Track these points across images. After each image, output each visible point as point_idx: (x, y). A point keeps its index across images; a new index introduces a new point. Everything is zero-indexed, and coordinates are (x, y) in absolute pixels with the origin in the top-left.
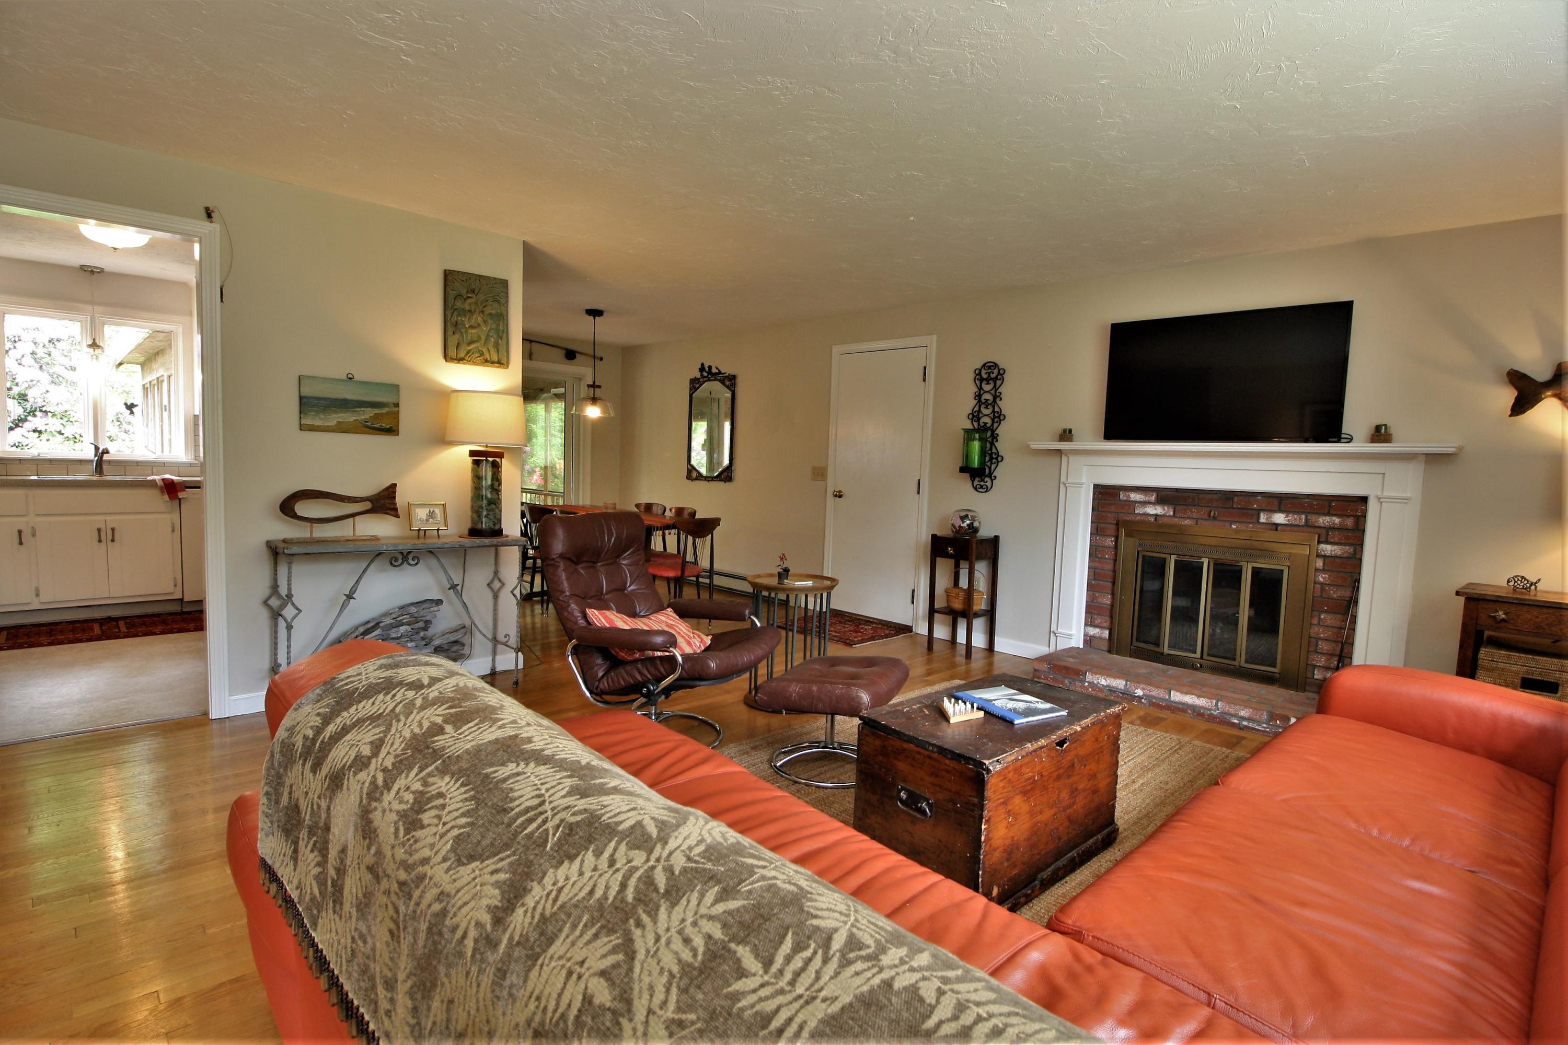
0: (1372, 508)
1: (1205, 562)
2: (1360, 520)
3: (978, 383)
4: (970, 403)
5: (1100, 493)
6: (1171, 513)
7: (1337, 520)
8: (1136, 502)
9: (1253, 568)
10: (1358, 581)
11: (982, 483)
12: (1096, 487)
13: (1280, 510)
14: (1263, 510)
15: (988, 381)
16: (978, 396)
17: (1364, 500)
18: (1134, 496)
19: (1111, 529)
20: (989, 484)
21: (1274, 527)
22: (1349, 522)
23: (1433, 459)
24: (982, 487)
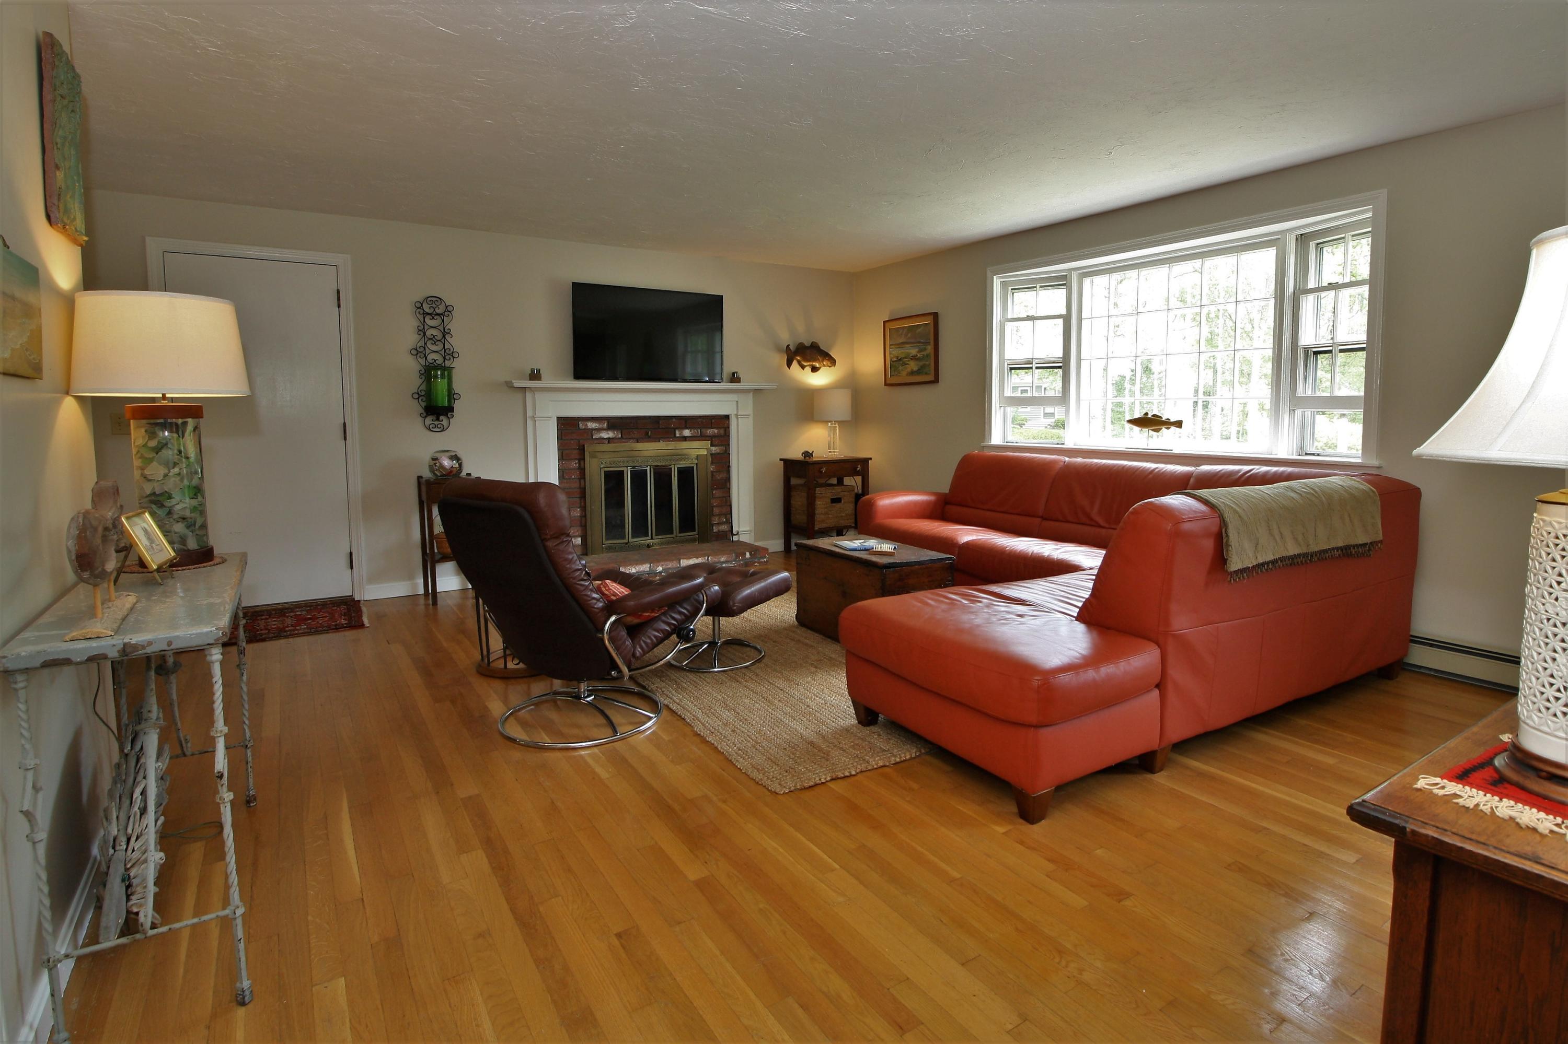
0: (733, 422)
1: (648, 469)
2: (727, 429)
3: (421, 317)
4: (411, 339)
5: (563, 424)
6: (620, 436)
7: (716, 431)
8: (593, 429)
9: (678, 468)
10: (729, 467)
11: (436, 423)
12: (559, 419)
13: (686, 428)
14: (677, 428)
15: (433, 315)
16: (422, 331)
17: (727, 417)
18: (591, 425)
19: (575, 453)
20: (445, 422)
21: (684, 439)
22: (722, 431)
23: (756, 391)
24: (436, 426)
